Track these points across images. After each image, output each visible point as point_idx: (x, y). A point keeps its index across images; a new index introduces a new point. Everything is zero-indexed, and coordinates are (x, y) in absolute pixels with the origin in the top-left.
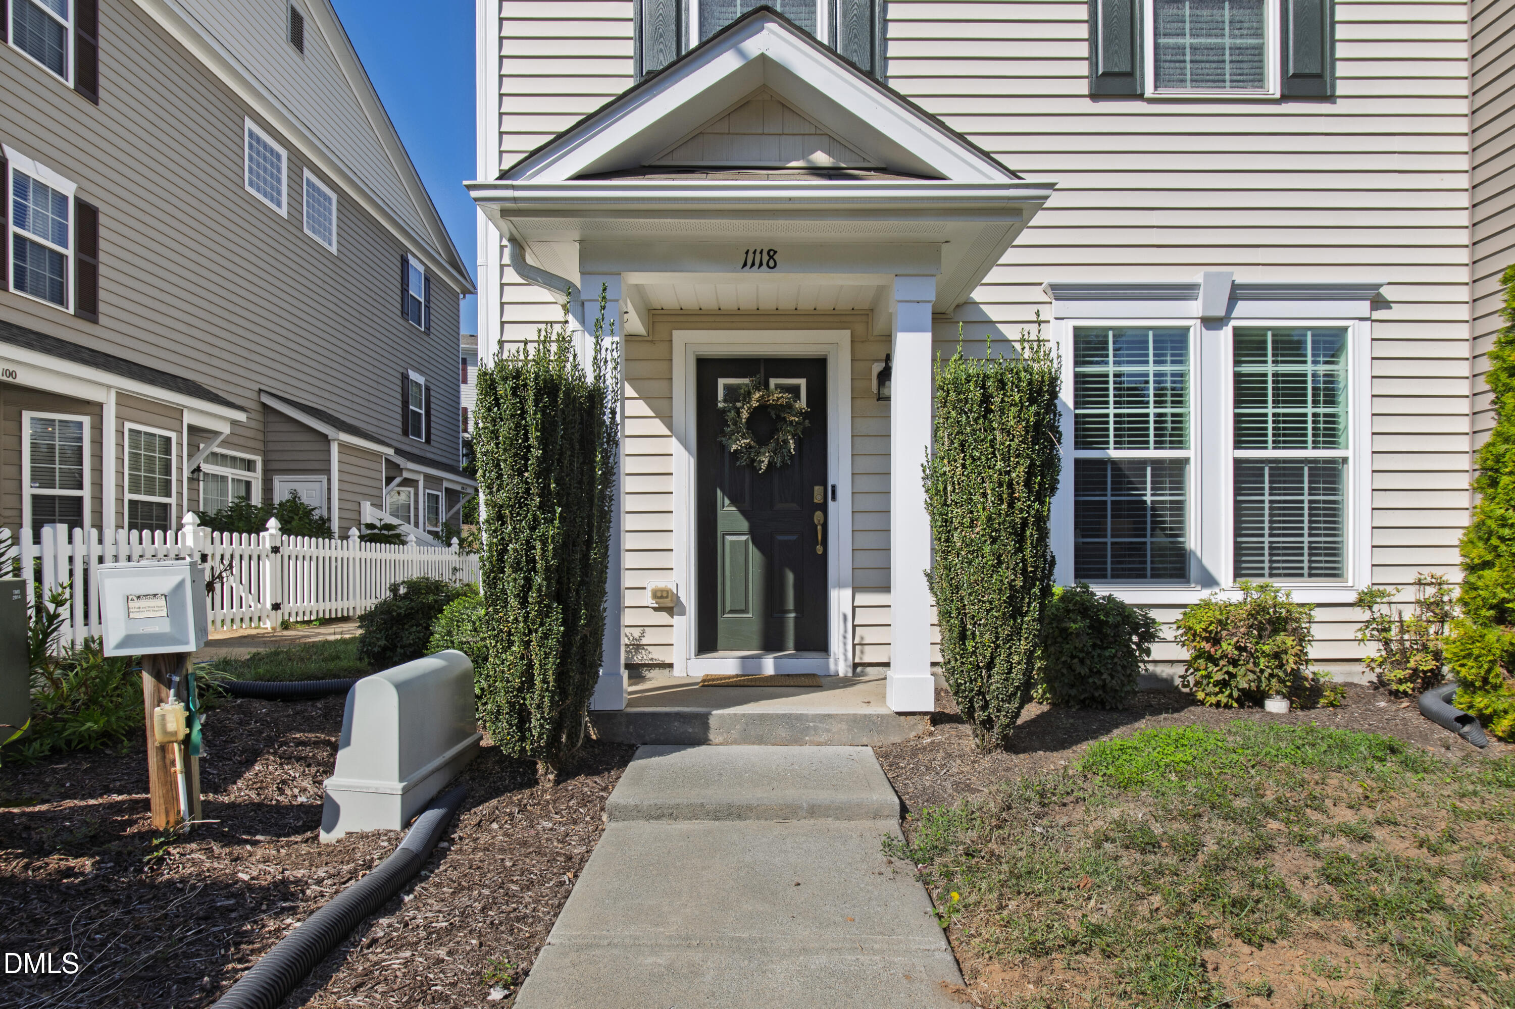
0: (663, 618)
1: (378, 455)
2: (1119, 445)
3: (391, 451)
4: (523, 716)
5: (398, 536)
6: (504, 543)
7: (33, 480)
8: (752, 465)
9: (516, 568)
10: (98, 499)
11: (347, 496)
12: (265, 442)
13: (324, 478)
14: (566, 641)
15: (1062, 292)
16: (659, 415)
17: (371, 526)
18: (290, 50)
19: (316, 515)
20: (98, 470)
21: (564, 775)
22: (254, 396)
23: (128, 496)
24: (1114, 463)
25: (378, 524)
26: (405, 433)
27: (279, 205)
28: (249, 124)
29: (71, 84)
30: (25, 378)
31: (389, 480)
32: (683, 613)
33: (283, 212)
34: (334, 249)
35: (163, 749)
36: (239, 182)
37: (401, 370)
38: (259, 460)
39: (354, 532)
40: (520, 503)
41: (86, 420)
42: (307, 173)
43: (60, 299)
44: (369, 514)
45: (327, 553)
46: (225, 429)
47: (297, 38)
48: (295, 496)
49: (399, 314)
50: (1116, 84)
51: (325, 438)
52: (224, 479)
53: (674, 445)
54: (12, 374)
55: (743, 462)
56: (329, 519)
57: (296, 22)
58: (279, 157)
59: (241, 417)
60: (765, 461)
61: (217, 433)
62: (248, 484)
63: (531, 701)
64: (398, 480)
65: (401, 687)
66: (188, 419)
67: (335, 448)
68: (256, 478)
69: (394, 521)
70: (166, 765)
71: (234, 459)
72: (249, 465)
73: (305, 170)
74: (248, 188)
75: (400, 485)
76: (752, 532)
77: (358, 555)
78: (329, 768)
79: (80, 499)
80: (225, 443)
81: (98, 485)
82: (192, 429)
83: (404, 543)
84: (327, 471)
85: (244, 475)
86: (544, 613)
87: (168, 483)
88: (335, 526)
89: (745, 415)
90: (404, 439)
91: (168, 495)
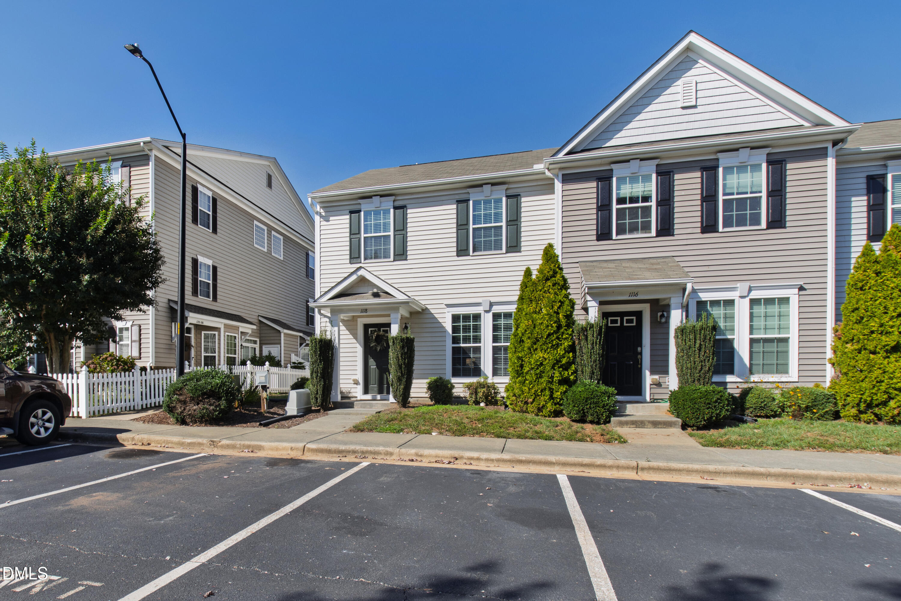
0: (355, 386)
1: (297, 336)
2: (463, 343)
3: (301, 334)
4: (317, 399)
5: (304, 367)
6: (313, 368)
7: (204, 351)
8: (376, 349)
9: (315, 373)
10: (219, 356)
11: (287, 352)
12: (260, 334)
13: (279, 346)
14: (324, 386)
15: (448, 306)
16: (354, 338)
17: (294, 363)
18: (268, 190)
19: (277, 359)
20: (219, 348)
21: (325, 411)
22: (257, 317)
23: (227, 355)
24: (463, 347)
25: (297, 362)
26: (308, 324)
27: (264, 248)
28: (256, 222)
29: (211, 231)
30: (206, 324)
31: (301, 345)
32: (360, 384)
33: (265, 250)
34: (282, 258)
35: (263, 400)
36: (252, 243)
37: (306, 299)
38: (258, 340)
39: (289, 365)
40: (316, 361)
41: (216, 333)
42: (273, 233)
43: (209, 297)
44: (294, 359)
45: (281, 372)
46: (250, 331)
47: (270, 185)
48: (270, 353)
49: (305, 276)
50: (463, 253)
51: (279, 332)
52: (248, 347)
53: (358, 345)
54: (202, 323)
55: (374, 349)
56: (281, 361)
57: (269, 177)
58: (264, 230)
59: (254, 327)
60: (379, 349)
61: (248, 333)
62: (255, 349)
63: (318, 396)
64: (304, 344)
65: (297, 393)
66: (241, 330)
67: (282, 335)
68: (257, 346)
69: (302, 361)
70: (264, 402)
71: (251, 340)
72: (255, 342)
73: (273, 232)
74: (255, 245)
75: (305, 346)
76: (377, 365)
77: (290, 373)
78: (286, 405)
79: (215, 357)
80: (251, 336)
81: (219, 352)
82: (241, 332)
83: (305, 369)
84: (280, 343)
85: (254, 346)
86: (320, 381)
87: (235, 350)
88: (282, 363)
89: (374, 338)
90: (307, 327)
91: (235, 354)
